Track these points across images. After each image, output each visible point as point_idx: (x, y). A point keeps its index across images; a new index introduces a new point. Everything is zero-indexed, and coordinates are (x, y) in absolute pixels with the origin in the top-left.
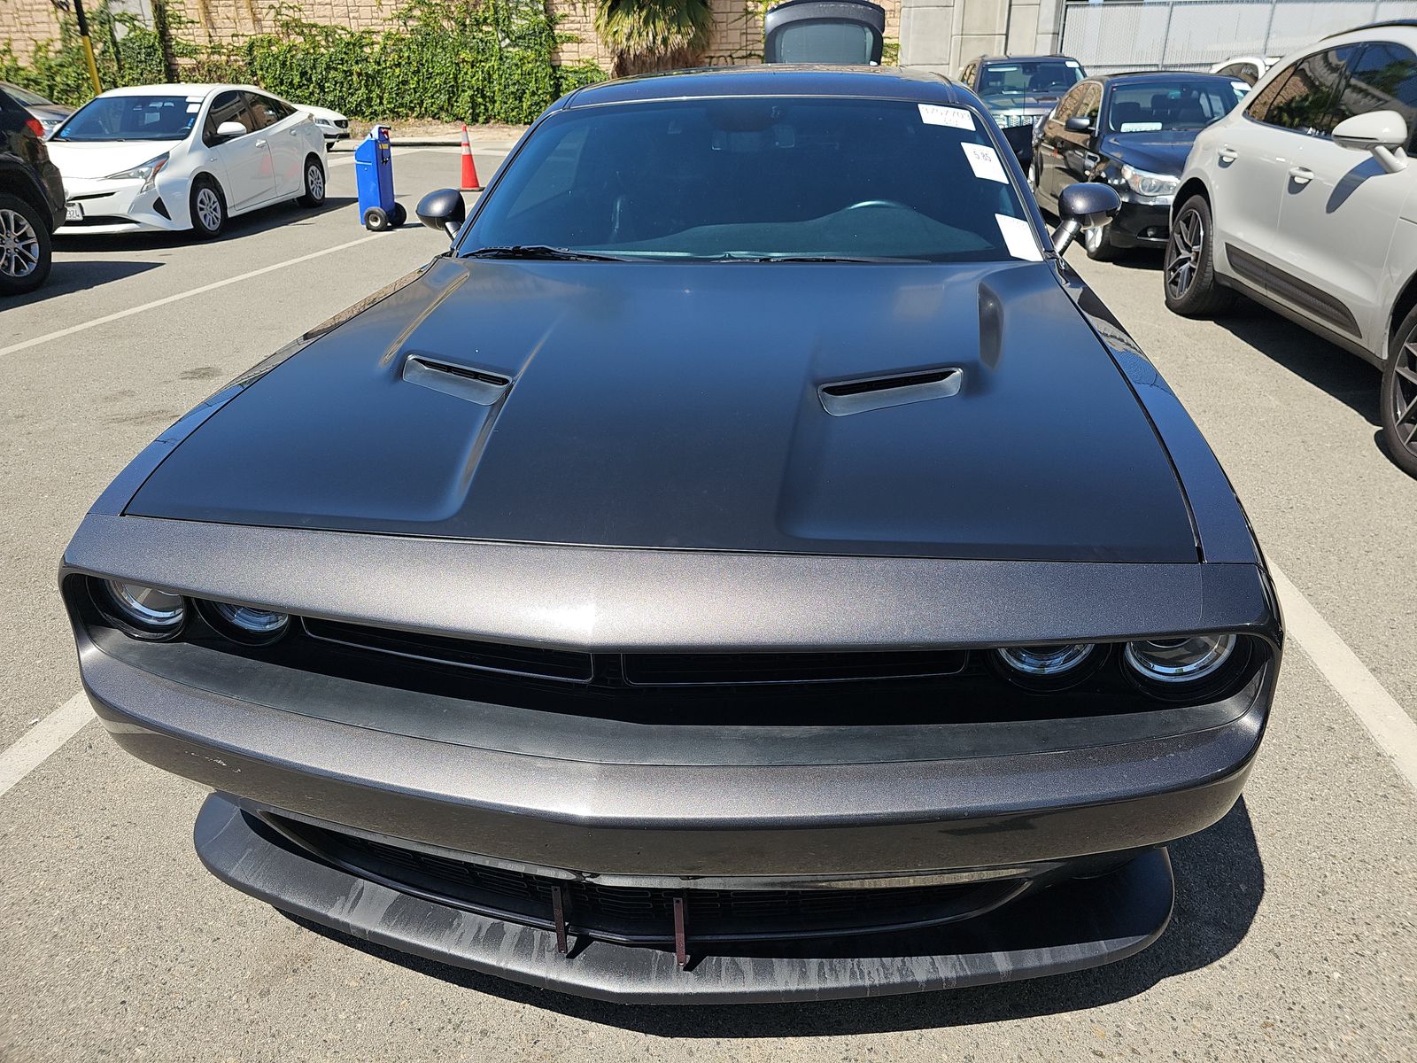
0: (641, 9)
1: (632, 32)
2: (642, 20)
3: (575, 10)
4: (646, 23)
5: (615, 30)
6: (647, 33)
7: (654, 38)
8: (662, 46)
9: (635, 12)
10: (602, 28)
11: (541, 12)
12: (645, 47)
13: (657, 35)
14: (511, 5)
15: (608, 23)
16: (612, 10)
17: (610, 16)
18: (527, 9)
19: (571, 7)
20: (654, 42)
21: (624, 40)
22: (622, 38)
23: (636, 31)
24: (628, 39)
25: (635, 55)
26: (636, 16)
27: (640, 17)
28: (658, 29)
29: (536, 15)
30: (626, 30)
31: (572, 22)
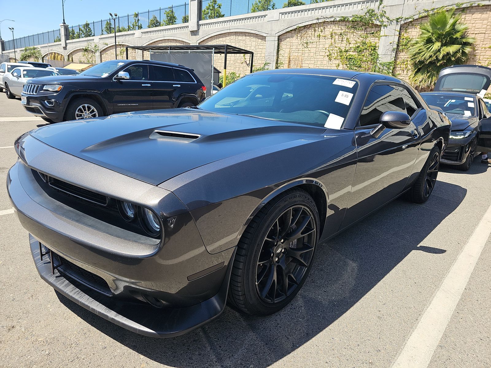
0: (428, 73)
1: (422, 80)
2: (427, 76)
3: (403, 72)
4: (429, 77)
5: (416, 79)
6: (428, 81)
7: (431, 83)
8: (433, 86)
9: (425, 74)
10: (411, 79)
11: (390, 73)
12: (426, 85)
13: (432, 82)
14: (380, 70)
15: (414, 77)
16: (417, 72)
17: (415, 75)
18: (385, 71)
19: (402, 72)
20: (430, 84)
21: (418, 83)
22: (418, 82)
23: (424, 80)
24: (420, 83)
25: (422, 88)
26: (425, 75)
27: (427, 75)
28: (433, 80)
29: (388, 73)
30: (420, 80)
31: (401, 76)
